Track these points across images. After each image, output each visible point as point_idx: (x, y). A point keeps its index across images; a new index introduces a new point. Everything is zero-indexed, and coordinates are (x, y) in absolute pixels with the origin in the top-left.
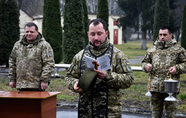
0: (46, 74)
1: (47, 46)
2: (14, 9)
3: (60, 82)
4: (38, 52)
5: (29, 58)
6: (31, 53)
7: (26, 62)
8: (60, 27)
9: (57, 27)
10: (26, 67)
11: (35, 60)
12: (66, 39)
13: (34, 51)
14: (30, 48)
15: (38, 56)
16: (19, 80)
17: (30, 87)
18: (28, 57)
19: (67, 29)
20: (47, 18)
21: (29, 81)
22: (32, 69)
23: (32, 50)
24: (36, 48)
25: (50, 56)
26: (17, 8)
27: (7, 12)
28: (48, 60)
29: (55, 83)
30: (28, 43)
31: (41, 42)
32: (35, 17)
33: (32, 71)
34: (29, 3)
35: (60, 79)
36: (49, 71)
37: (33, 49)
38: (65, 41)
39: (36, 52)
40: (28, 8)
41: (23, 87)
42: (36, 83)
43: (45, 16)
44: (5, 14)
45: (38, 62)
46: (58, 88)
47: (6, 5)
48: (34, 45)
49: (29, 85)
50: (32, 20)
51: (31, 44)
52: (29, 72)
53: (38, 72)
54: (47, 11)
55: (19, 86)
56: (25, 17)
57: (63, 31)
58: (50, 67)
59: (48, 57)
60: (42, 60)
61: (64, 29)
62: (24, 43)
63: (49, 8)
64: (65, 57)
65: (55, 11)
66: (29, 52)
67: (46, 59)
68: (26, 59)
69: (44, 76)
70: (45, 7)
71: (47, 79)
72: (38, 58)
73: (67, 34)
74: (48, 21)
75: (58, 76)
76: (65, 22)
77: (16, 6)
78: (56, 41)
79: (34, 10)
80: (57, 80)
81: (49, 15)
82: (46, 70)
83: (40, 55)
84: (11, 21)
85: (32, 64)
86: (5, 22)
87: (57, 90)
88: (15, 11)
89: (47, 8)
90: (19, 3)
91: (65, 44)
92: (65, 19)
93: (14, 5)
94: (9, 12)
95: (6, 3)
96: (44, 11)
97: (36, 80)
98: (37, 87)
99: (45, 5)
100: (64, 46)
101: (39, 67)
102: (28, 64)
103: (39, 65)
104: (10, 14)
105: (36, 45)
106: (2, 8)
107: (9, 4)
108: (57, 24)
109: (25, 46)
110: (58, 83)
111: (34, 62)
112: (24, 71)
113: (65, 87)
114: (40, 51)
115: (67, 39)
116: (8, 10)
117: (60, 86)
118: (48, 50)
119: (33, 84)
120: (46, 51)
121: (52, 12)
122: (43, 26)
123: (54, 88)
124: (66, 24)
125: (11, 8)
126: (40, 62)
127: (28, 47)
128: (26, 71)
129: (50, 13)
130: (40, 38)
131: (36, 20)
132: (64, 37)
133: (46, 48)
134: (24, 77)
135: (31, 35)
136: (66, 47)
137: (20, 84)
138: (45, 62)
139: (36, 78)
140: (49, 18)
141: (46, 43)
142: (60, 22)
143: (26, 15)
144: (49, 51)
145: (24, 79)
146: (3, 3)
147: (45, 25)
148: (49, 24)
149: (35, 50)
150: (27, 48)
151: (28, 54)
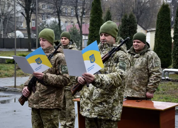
0: (151, 84)
1: (153, 56)
2: (133, 24)
3: (171, 85)
4: (144, 61)
5: (136, 67)
6: (138, 62)
7: (132, 71)
8: (170, 37)
9: (168, 37)
10: (132, 76)
11: (141, 70)
12: (175, 47)
13: (140, 61)
14: (137, 57)
15: (144, 66)
16: (126, 89)
17: (136, 96)
18: (134, 67)
19: (177, 39)
20: (159, 30)
21: (135, 90)
22: (138, 79)
23: (138, 60)
24: (143, 58)
25: (156, 67)
26: (136, 22)
27: (128, 26)
28: (154, 70)
29: (167, 86)
30: (136, 52)
31: (148, 52)
32: (148, 30)
33: (138, 80)
34: (144, 19)
35: (171, 82)
36: (154, 82)
37: (140, 59)
38: (174, 49)
39: (143, 62)
40: (144, 23)
41: (129, 96)
42: (142, 92)
43: (158, 29)
44: (126, 28)
45: (144, 72)
46: (169, 91)
47: (127, 21)
48: (140, 54)
49: (134, 94)
50: (146, 32)
51: (138, 53)
52: (135, 81)
53: (143, 81)
54: (159, 24)
55: (126, 94)
56: (141, 30)
57: (173, 40)
58: (155, 78)
59: (154, 67)
60: (148, 70)
61: (174, 39)
62: (132, 53)
63: (161, 22)
64: (174, 63)
65: (166, 24)
66: (136, 62)
67: (152, 70)
68: (133, 68)
69: (149, 86)
70: (158, 21)
71: (152, 89)
72: (144, 68)
73: (177, 43)
74: (160, 33)
75: (169, 79)
76: (175, 33)
77: (135, 21)
78: (166, 49)
79: (148, 25)
80: (168, 83)
81: (161, 28)
82: (151, 80)
83: (146, 65)
84: (130, 33)
85: (138, 73)
86: (126, 34)
87: (169, 92)
88: (134, 25)
89: (160, 22)
90: (137, 19)
91: (174, 52)
92: (175, 30)
93: (134, 20)
94: (130, 26)
95: (127, 19)
96: (157, 24)
97: (141, 89)
98: (143, 96)
99: (158, 20)
100: (173, 53)
101: (144, 77)
102: (134, 73)
103: (145, 74)
104: (130, 27)
105: (143, 54)
106: (125, 23)
107: (130, 20)
108: (168, 35)
109: (133, 55)
110: (169, 86)
111: (140, 71)
112: (130, 80)
113: (176, 90)
114: (146, 61)
115: (177, 47)
116: (128, 25)
117: (171, 89)
118: (154, 60)
119: (138, 93)
120: (152, 61)
121: (163, 25)
122: (155, 37)
123: (166, 91)
124: (176, 35)
125: (131, 23)
126: (145, 72)
127: (135, 56)
128: (132, 80)
129: (162, 26)
130: (147, 48)
131: (149, 32)
132: (173, 45)
133: (152, 58)
134: (130, 86)
135: (138, 45)
136: (175, 54)
137: (126, 92)
138: (151, 72)
139: (142, 87)
140: (161, 30)
141: (153, 54)
142: (170, 33)
143: (141, 28)
144: (156, 61)
145: (130, 88)
146: (125, 19)
147: (158, 36)
148: (161, 35)
149: (141, 59)
150: (134, 58)
151: (134, 63)
